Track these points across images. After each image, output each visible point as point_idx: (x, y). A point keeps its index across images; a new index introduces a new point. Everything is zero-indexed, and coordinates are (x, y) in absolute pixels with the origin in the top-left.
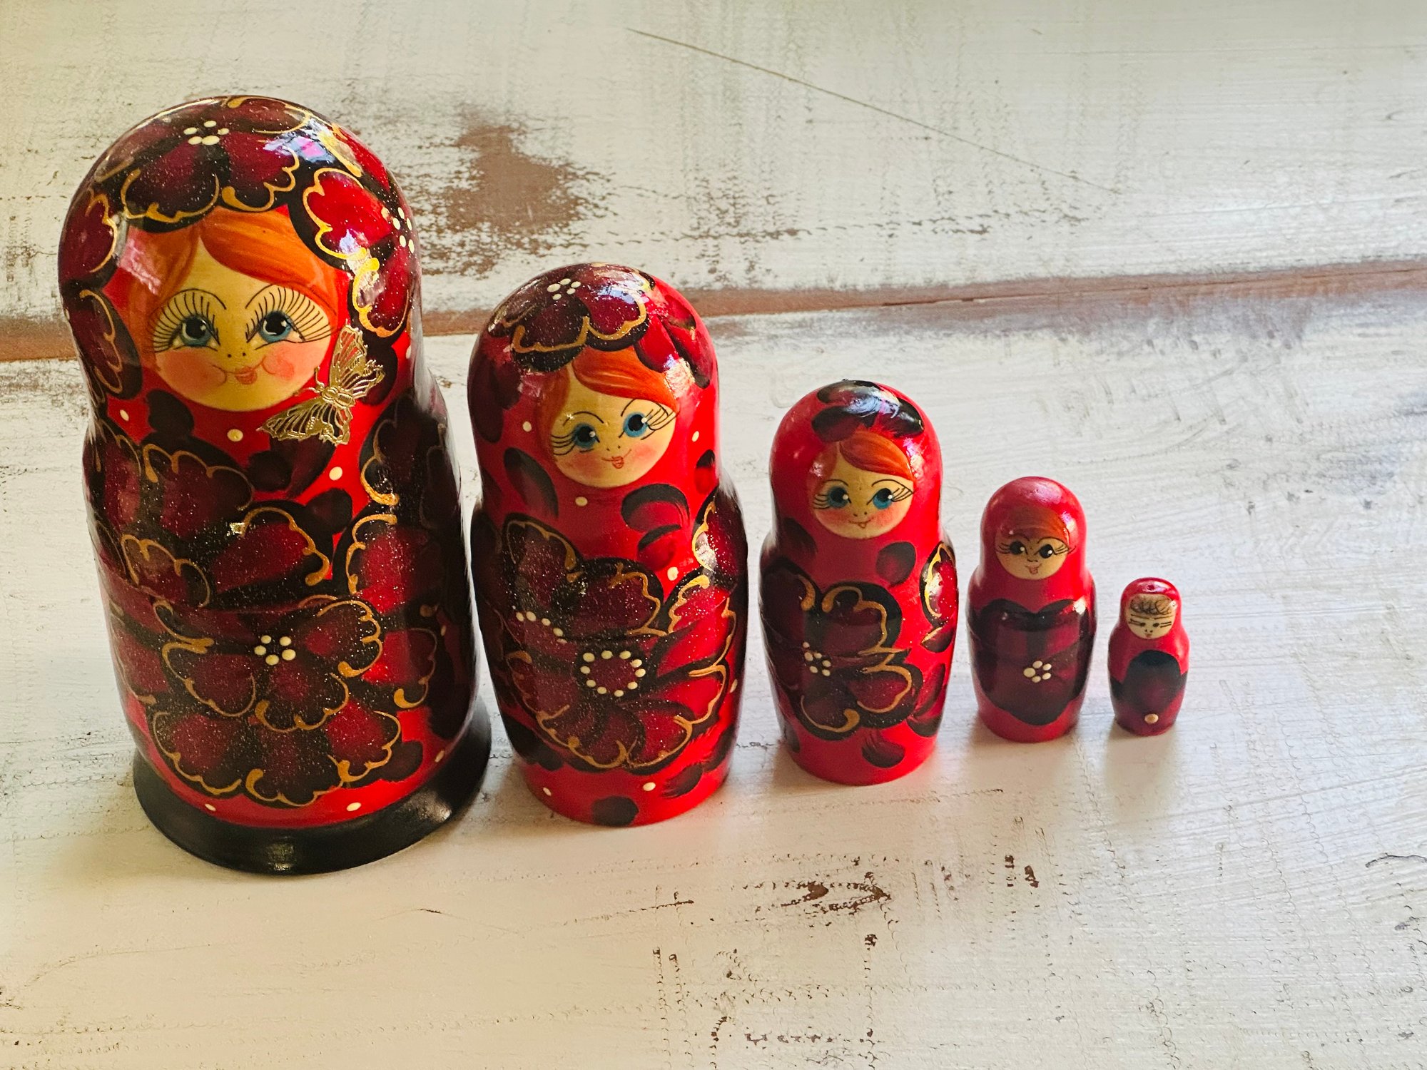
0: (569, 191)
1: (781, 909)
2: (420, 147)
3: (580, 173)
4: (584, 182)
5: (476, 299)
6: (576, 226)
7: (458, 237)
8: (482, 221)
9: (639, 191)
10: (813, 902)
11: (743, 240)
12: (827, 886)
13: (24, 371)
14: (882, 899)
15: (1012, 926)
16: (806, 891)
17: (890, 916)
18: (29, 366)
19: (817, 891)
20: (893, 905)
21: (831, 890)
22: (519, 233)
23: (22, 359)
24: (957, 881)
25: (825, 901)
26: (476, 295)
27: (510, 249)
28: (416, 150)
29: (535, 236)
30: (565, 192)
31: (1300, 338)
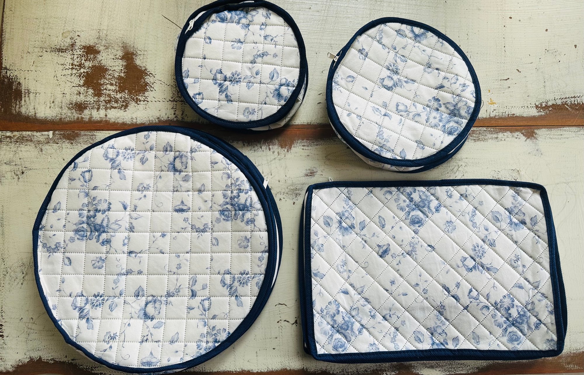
0: (146, 80)
2: (113, 59)
3: (148, 73)
4: (149, 77)
5: (124, 119)
6: (147, 94)
7: (120, 95)
8: (126, 89)
9: (161, 82)
11: (182, 103)
13: (29, 135)
18: (30, 133)
22: (134, 95)
23: (28, 131)
26: (123, 117)
27: (132, 101)
28: (112, 60)
29: (137, 97)
30: (144, 81)
31: (291, 148)
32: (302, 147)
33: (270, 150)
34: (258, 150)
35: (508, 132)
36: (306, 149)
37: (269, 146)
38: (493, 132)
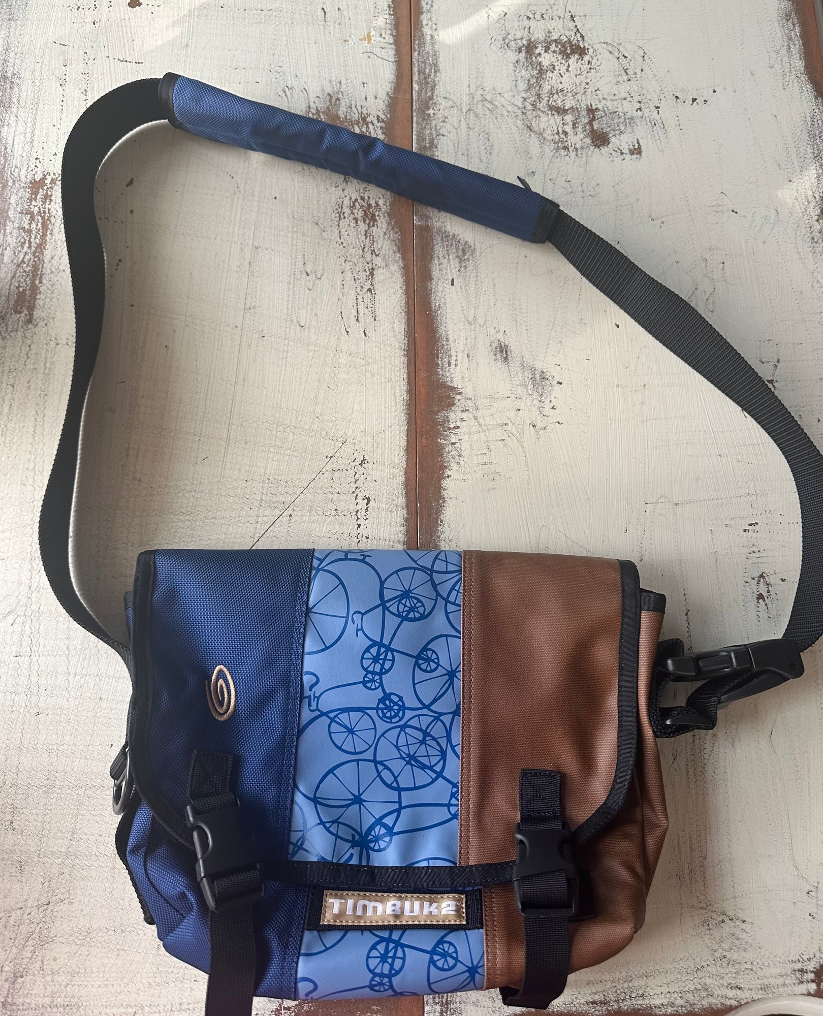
1: (769, 609)
10: (766, 598)
12: (758, 593)
14: (764, 575)
15: (776, 533)
16: (761, 601)
17: (772, 572)
19: (760, 597)
20: (766, 571)
21: (760, 592)
24: (754, 549)
25: (765, 594)
31: (455, 388)
32: (453, 366)
33: (458, 427)
34: (458, 449)
35: (421, 17)
36: (456, 360)
37: (450, 428)
38: (422, 41)
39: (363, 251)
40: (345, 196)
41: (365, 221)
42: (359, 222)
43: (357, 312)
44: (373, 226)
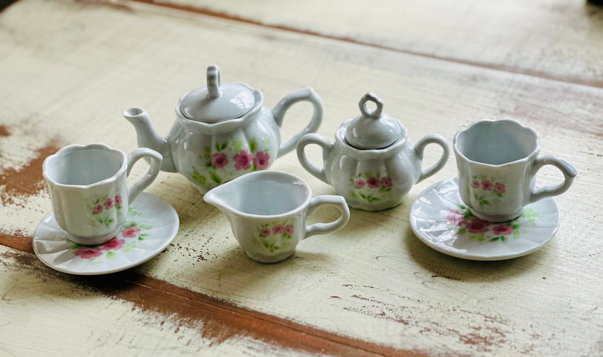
32: (245, 349)
33: (176, 332)
34: (154, 325)
37: (181, 325)
39: (433, 323)
40: (514, 329)
41: (472, 335)
42: (473, 330)
43: (364, 299)
44: (461, 339)
